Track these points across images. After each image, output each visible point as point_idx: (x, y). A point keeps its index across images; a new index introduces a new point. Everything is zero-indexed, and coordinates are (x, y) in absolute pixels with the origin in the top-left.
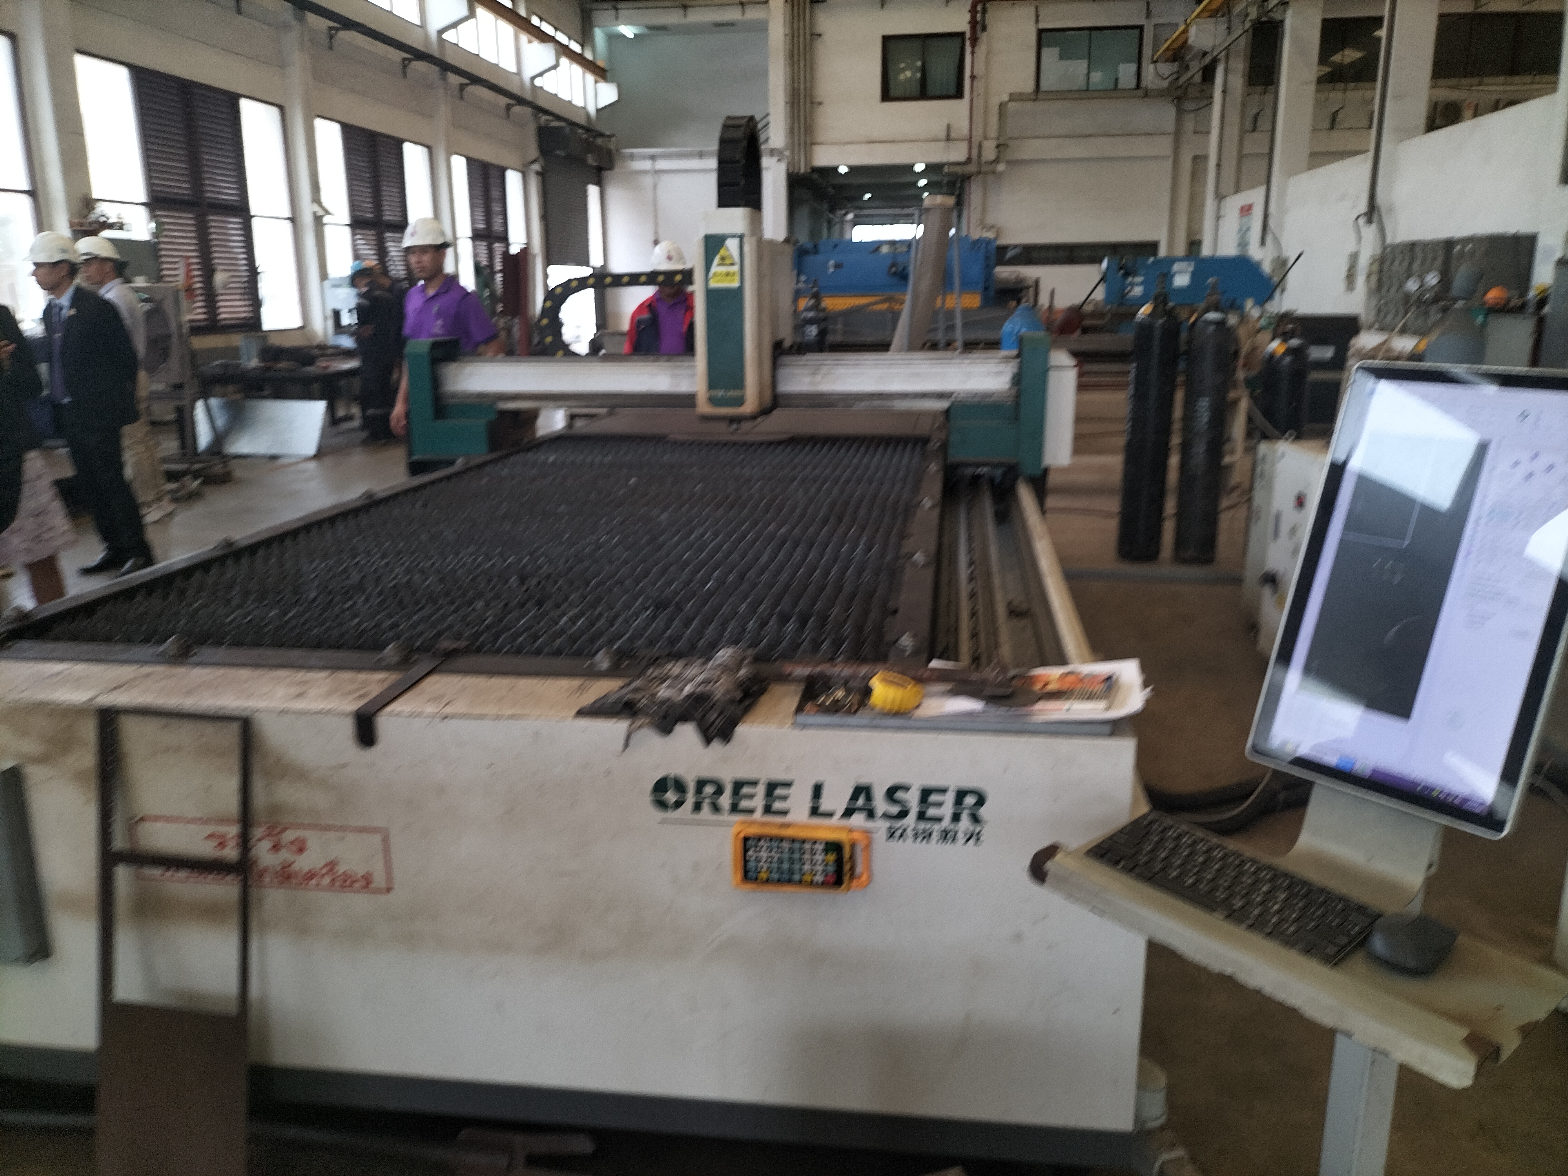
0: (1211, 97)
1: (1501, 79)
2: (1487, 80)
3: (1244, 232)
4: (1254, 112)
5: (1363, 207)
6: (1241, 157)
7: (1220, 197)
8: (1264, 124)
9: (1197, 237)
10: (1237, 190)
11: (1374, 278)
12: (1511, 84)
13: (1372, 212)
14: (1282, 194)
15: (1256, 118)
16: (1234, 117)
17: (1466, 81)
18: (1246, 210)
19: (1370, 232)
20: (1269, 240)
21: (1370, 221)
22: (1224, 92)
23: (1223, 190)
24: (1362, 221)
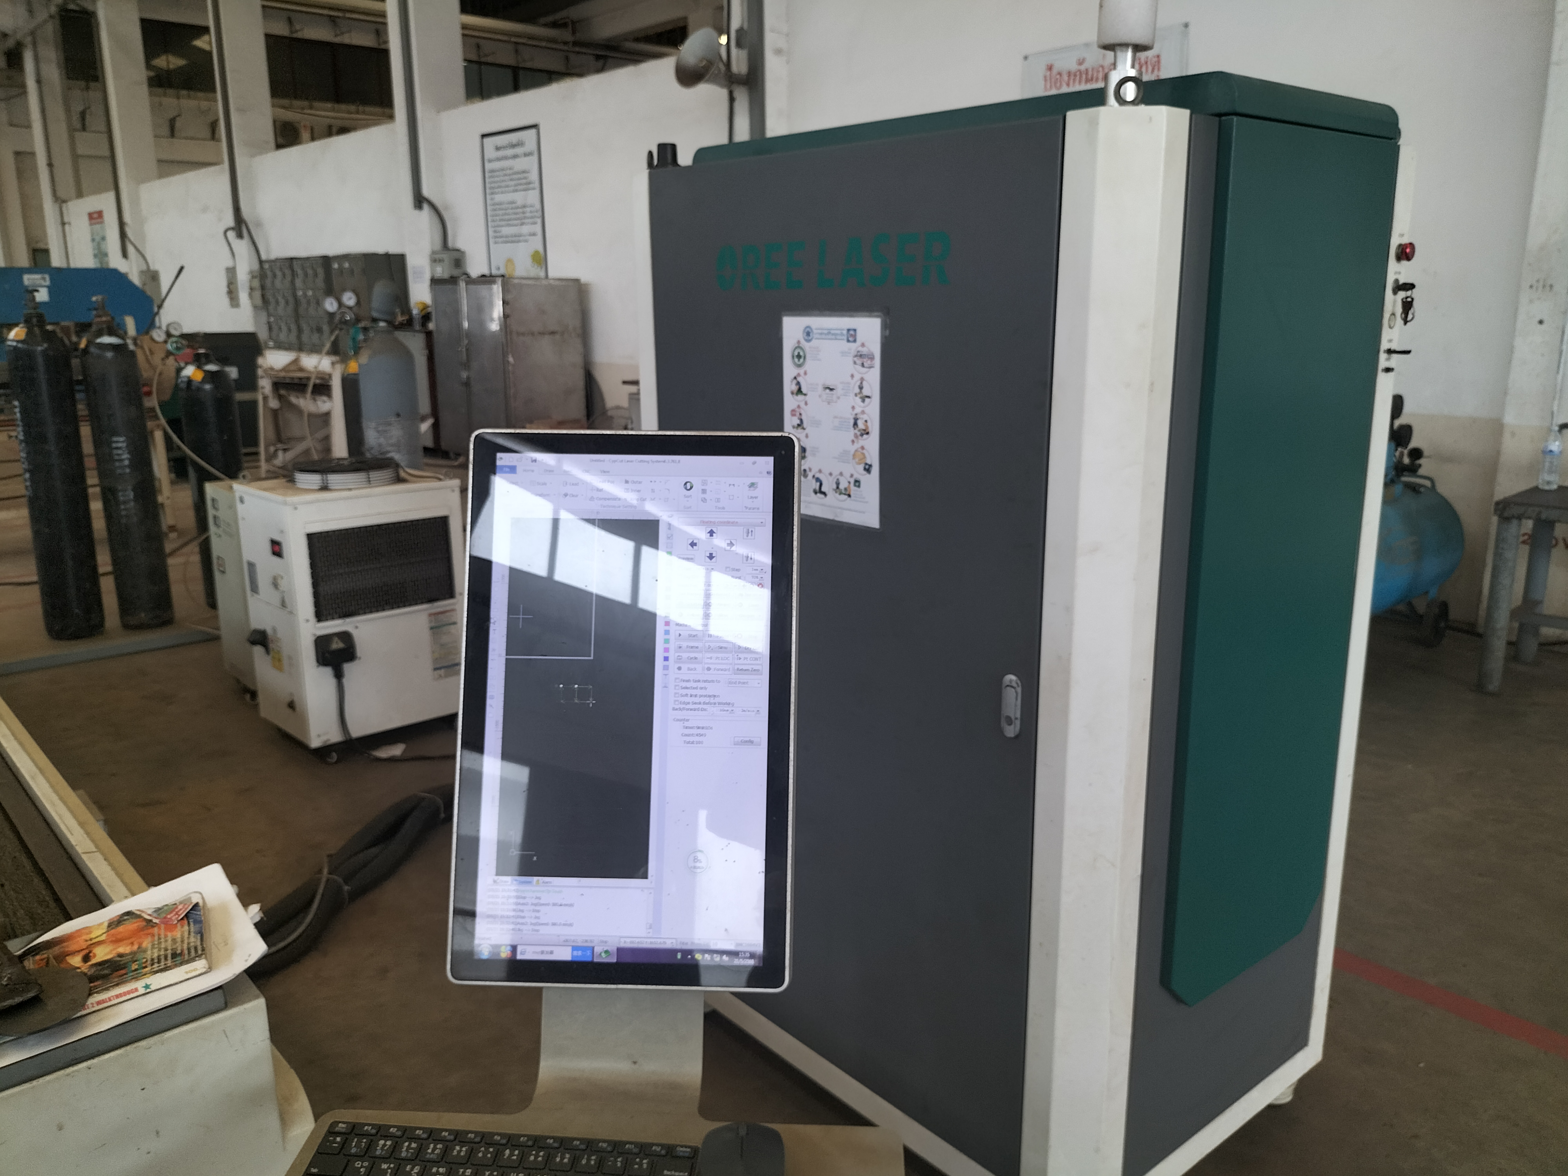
0: (23, 86)
1: (329, 105)
2: (317, 104)
3: (99, 242)
4: (80, 108)
5: (230, 221)
6: (76, 157)
7: (60, 201)
8: (95, 121)
9: (41, 246)
10: (80, 194)
11: (258, 294)
12: (338, 111)
13: (240, 225)
14: (136, 202)
15: (83, 115)
16: (57, 111)
17: (297, 103)
18: (96, 217)
19: (242, 247)
20: (131, 249)
21: (240, 236)
22: (39, 81)
23: (61, 194)
24: (231, 235)
